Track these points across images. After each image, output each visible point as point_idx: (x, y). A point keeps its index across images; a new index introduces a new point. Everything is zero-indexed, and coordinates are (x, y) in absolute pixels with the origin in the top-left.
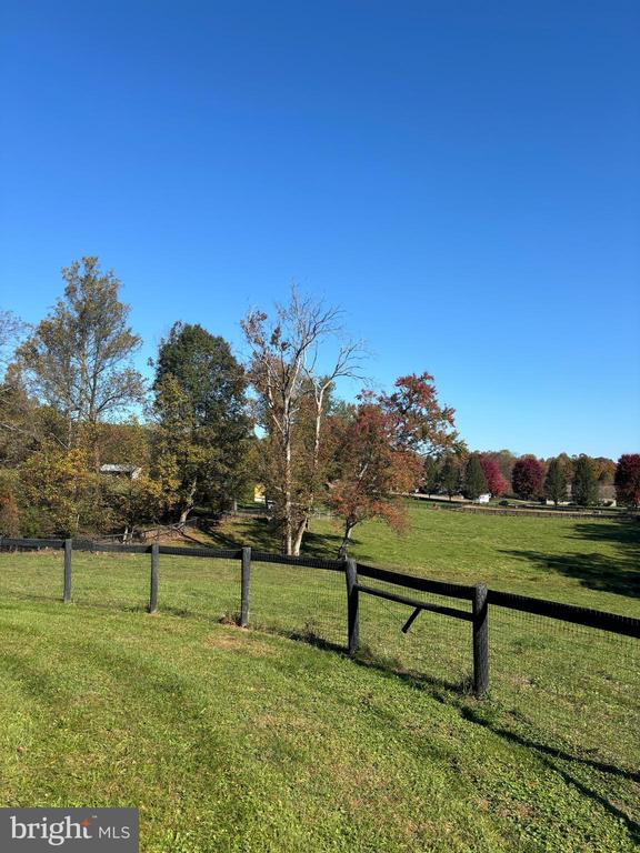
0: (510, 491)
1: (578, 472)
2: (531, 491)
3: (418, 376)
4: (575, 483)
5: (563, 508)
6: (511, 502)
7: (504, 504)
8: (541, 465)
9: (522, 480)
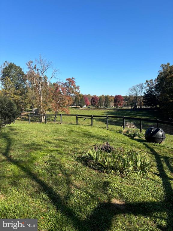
0: (90, 104)
1: (106, 100)
2: (95, 104)
3: (71, 78)
4: (105, 102)
5: (102, 108)
6: (91, 107)
7: (89, 108)
8: (98, 98)
9: (93, 102)
